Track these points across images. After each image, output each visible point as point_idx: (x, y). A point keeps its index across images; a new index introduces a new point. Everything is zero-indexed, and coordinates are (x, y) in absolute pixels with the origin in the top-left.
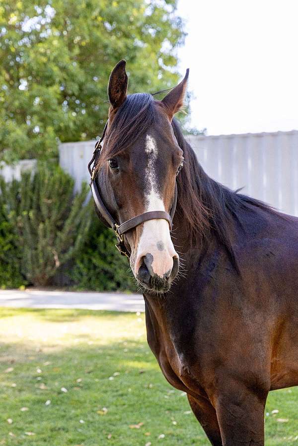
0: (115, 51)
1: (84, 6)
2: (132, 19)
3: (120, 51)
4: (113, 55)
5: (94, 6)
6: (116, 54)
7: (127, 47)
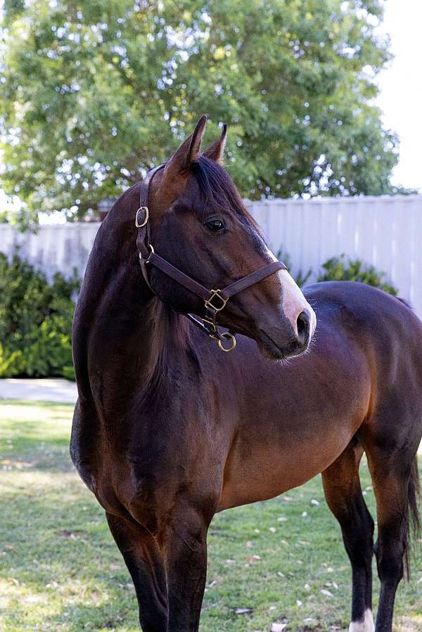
0: (308, 79)
1: (270, 20)
2: (331, 36)
3: (314, 80)
4: (304, 85)
5: (284, 20)
6: (309, 84)
7: (323, 74)
